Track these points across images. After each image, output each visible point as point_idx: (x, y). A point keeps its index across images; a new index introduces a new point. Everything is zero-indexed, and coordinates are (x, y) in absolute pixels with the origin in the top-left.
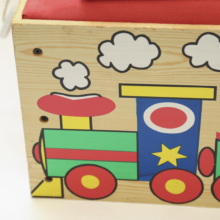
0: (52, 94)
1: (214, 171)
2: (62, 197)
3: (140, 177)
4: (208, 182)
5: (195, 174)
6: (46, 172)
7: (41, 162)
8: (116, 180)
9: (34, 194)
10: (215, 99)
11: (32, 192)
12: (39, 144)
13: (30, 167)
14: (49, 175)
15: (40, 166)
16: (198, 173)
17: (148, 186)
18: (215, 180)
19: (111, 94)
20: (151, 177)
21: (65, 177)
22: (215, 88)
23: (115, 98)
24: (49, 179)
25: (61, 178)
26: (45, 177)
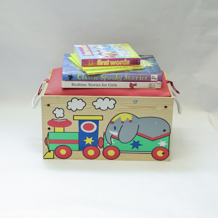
0: (52, 119)
1: (103, 146)
2: (54, 158)
3: (80, 150)
4: (101, 150)
5: (97, 148)
6: (49, 149)
7: (47, 145)
8: (72, 151)
9: (44, 158)
10: (103, 120)
11: (43, 157)
12: (47, 138)
13: (43, 147)
14: (50, 150)
15: (47, 146)
16: (98, 147)
17: (82, 153)
18: (104, 149)
19: (70, 119)
20: (83, 149)
21: (55, 150)
22: (103, 116)
23: (71, 120)
24: (49, 151)
25: (53, 151)
26: (48, 150)
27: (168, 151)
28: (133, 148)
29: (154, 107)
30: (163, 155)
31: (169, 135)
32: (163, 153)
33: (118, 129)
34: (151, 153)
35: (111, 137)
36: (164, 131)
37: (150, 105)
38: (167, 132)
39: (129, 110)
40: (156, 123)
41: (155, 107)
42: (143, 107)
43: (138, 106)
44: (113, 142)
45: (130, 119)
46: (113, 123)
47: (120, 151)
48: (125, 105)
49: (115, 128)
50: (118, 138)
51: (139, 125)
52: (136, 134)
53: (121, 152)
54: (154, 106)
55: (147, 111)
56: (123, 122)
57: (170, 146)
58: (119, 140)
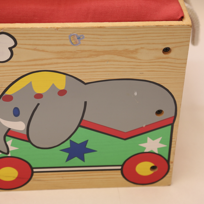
27: (168, 161)
28: (68, 159)
29: (132, 52)
30: (151, 172)
31: (171, 122)
32: (153, 168)
33: (25, 113)
34: (120, 168)
35: (6, 135)
36: (159, 112)
37: (121, 48)
38: (167, 114)
39: (57, 63)
40: (136, 94)
41: (136, 51)
42: (98, 54)
43: (82, 51)
44: (11, 148)
45: (61, 86)
46: (9, 98)
47: (32, 168)
48: (43, 51)
49: (16, 112)
50: (25, 137)
51: (86, 103)
52: (79, 125)
53: (35, 170)
54: (132, 48)
55: (109, 63)
56: (39, 96)
57: (172, 149)
58: (29, 141)
